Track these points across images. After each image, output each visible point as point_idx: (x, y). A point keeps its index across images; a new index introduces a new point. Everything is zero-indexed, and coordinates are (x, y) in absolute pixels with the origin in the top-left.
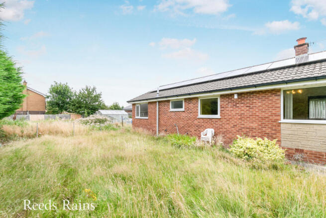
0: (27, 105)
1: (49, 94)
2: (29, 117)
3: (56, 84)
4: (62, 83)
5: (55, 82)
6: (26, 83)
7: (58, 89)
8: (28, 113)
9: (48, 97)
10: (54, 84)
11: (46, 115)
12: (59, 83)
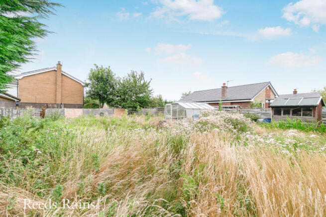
0: (62, 96)
1: (88, 82)
2: (63, 111)
3: (97, 67)
4: (104, 67)
5: (95, 65)
6: (61, 65)
7: (99, 74)
8: (62, 106)
9: (87, 85)
10: (94, 68)
11: (85, 109)
12: (100, 67)
